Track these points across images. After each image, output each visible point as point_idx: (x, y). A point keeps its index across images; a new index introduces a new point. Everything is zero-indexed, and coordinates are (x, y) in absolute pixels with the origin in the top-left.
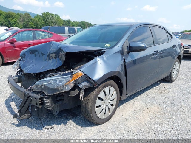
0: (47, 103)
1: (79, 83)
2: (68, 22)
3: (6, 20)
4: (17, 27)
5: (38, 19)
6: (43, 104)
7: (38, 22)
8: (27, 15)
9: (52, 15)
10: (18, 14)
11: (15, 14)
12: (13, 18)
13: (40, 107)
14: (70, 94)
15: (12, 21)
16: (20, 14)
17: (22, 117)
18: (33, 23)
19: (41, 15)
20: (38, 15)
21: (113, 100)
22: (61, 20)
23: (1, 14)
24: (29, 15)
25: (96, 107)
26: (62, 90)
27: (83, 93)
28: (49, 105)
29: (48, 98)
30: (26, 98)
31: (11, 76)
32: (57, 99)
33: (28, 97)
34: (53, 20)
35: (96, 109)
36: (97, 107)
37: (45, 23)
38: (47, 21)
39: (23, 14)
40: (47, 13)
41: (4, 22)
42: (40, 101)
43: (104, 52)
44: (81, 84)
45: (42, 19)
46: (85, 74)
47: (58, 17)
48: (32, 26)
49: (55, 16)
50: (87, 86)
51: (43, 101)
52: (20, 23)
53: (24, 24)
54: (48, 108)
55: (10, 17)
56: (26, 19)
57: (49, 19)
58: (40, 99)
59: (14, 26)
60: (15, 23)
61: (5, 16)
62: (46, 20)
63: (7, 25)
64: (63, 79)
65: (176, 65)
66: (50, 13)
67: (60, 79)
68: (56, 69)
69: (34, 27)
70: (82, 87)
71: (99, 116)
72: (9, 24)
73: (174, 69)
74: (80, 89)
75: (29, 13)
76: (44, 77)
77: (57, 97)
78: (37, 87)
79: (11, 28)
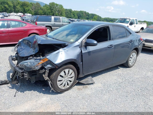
0: (25, 76)
1: (45, 65)
2: (70, 11)
3: (22, 8)
4: (30, 13)
5: (46, 7)
6: (23, 76)
7: (46, 10)
8: (38, 4)
9: (57, 5)
10: (31, 3)
11: (29, 3)
12: (27, 7)
13: (22, 77)
14: (40, 71)
15: (27, 9)
16: (32, 3)
17: (13, 83)
18: (42, 11)
19: (49, 4)
20: (46, 4)
21: (72, 77)
22: (64, 9)
23: (19, 3)
24: (39, 5)
25: (57, 81)
26: (34, 69)
27: (48, 71)
28: (27, 77)
29: (26, 73)
30: (15, 71)
31: (12, 56)
32: (33, 74)
33: (16, 71)
34: (58, 9)
35: (58, 82)
36: (59, 81)
37: (51, 11)
38: (52, 10)
39: (35, 3)
40: (53, 3)
41: (20, 9)
42: (22, 74)
43: (67, 45)
44: (46, 66)
45: (49, 8)
46: (49, 60)
47: (61, 6)
48: (41, 13)
49: (60, 6)
50: (50, 67)
51: (23, 74)
52: (32, 11)
53: (35, 11)
54: (26, 78)
55: (25, 6)
56: (37, 7)
57: (54, 8)
58: (22, 73)
59: (28, 13)
60: (28, 11)
61: (21, 4)
62: (52, 8)
63: (22, 12)
64: (35, 62)
65: (133, 55)
66: (55, 3)
67: (34, 62)
68: (34, 55)
69: (42, 14)
70: (47, 68)
71: (59, 87)
72: (24, 11)
73: (131, 58)
74: (45, 69)
75: (39, 3)
76: (27, 59)
77: (33, 72)
78: (21, 65)
79: (25, 14)
